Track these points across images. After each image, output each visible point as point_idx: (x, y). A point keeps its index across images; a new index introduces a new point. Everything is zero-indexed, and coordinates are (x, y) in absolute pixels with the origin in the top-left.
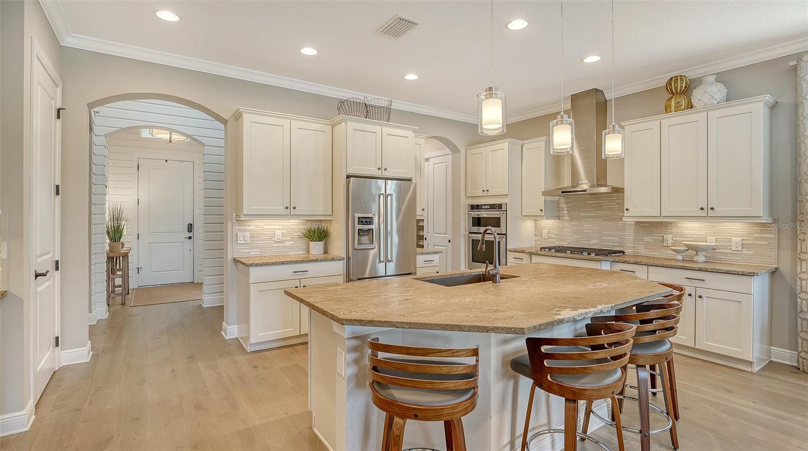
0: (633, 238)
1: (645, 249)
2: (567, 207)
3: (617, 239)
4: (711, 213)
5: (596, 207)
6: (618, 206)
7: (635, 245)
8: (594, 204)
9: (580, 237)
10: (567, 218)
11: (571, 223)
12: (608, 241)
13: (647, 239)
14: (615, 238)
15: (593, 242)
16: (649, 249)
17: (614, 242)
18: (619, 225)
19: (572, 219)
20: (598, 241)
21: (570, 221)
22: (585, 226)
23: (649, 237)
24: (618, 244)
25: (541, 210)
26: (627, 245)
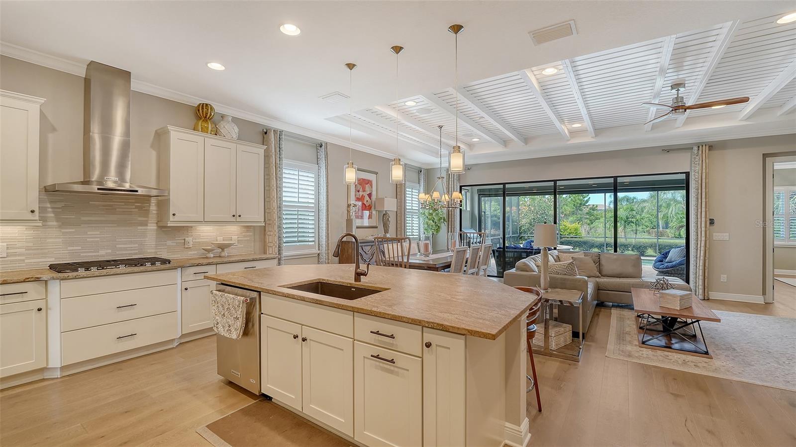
0: (154, 243)
1: (168, 252)
2: (52, 208)
3: (137, 245)
4: (239, 219)
5: (107, 209)
6: (137, 210)
7: (157, 250)
8: (104, 206)
9: (80, 248)
10: (55, 223)
11: (63, 231)
12: (125, 249)
13: (169, 243)
14: (133, 246)
15: (102, 252)
16: (171, 252)
17: (132, 250)
18: (139, 230)
19: (63, 224)
20: (110, 251)
21: (60, 227)
22: (89, 233)
23: (172, 241)
24: (137, 252)
25: (33, 212)
26: (149, 251)
